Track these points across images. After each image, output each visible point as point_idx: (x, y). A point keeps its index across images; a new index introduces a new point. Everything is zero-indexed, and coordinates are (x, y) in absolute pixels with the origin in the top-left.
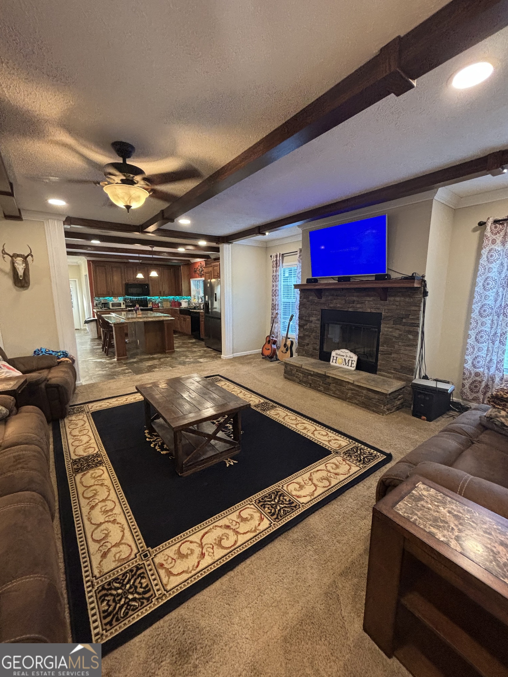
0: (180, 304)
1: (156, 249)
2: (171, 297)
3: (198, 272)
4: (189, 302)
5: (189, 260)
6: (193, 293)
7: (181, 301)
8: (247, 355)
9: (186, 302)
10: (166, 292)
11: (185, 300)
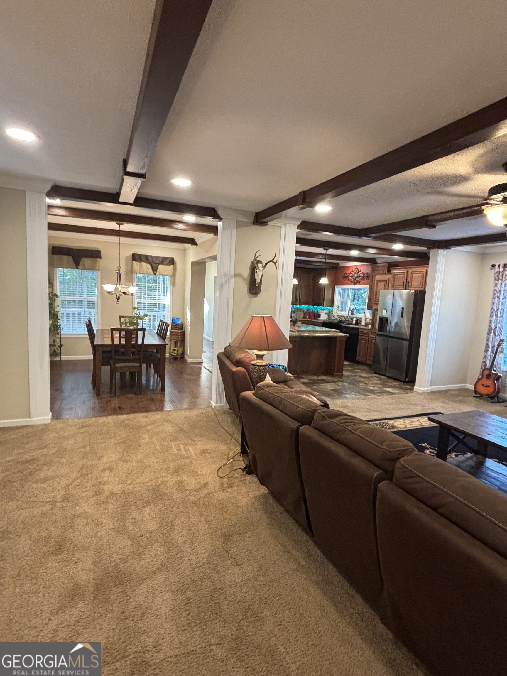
0: (319, 316)
1: (331, 252)
2: (305, 307)
3: (350, 278)
4: (329, 314)
5: (338, 264)
6: (337, 303)
7: (320, 312)
8: (450, 390)
9: (326, 313)
10: (303, 300)
11: (325, 311)
